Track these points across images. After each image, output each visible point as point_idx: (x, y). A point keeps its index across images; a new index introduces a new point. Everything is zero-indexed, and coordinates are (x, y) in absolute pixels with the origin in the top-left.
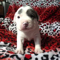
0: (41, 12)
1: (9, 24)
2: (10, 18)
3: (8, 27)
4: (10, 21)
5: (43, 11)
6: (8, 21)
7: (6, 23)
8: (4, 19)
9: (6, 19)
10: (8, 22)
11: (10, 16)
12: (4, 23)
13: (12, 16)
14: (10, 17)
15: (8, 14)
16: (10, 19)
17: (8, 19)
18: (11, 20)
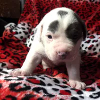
0: (91, 11)
1: (27, 36)
2: (28, 23)
3: (26, 42)
4: (28, 28)
5: (95, 9)
6: (23, 29)
7: (20, 33)
8: (16, 26)
9: (19, 25)
10: (24, 32)
11: (29, 19)
12: (17, 33)
13: (31, 19)
14: (29, 21)
15: (25, 15)
16: (29, 25)
17: (24, 25)
18: (30, 28)
